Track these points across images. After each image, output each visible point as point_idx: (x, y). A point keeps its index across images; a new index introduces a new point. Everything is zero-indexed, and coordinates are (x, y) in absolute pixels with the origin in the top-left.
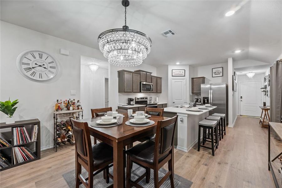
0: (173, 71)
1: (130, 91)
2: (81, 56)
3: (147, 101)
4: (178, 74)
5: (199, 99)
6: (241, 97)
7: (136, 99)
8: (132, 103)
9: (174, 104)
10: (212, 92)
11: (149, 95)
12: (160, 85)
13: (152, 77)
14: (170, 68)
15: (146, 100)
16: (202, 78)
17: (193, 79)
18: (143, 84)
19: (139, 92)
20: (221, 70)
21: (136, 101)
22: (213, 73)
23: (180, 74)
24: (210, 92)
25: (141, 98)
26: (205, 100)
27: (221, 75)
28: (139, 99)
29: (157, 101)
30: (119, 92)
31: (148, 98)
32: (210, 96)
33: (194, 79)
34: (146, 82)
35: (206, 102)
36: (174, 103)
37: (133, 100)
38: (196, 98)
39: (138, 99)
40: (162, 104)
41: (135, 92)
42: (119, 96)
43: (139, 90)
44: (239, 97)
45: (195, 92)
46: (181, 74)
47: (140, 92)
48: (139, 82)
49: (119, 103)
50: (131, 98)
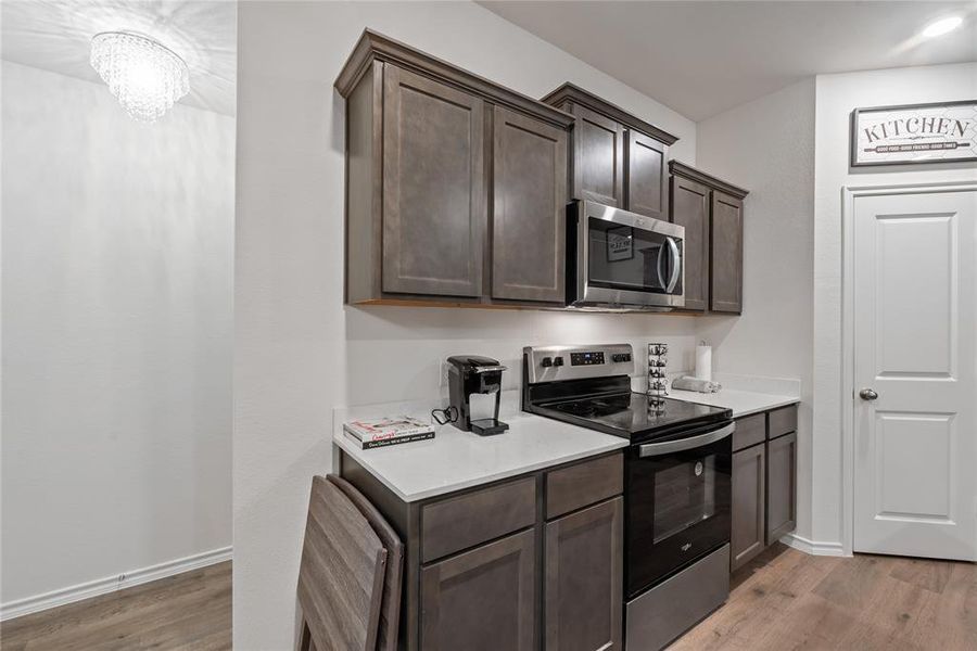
0: (864, 121)
1: (462, 285)
3: (626, 379)
4: (913, 148)
7: (533, 365)
8: (481, 405)
9: (871, 406)
11: (644, 330)
12: (732, 247)
13: (678, 181)
14: (833, 104)
15: (619, 370)
18: (596, 224)
19: (557, 304)
21: (534, 379)
23: (931, 147)
25: (578, 358)
28: (559, 362)
29: (705, 374)
31: (636, 356)
34: (626, 207)
36: (864, 397)
37: (494, 378)
39: (546, 362)
40: (767, 413)
42: (350, 335)
43: (557, 287)
46: (944, 147)
47: (571, 296)
48: (562, 202)
49: (354, 404)
50: (473, 363)
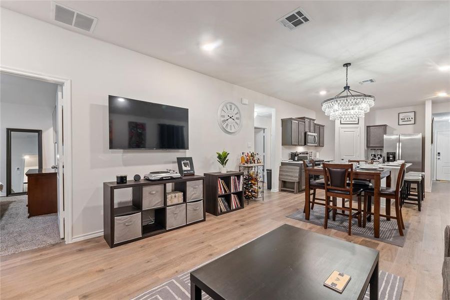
1: (296, 143)
2: (255, 105)
5: (378, 155)
6: (439, 153)
8: (296, 158)
10: (400, 145)
13: (316, 126)
15: (306, 155)
16: (383, 127)
17: (367, 127)
18: (308, 135)
20: (412, 115)
22: (400, 120)
24: (398, 145)
26: (390, 156)
27: (413, 122)
30: (282, 145)
31: (309, 153)
32: (399, 152)
33: (371, 128)
35: (391, 158)
36: (342, 160)
38: (373, 153)
39: (299, 154)
41: (294, 145)
42: (282, 149)
43: (304, 143)
44: (436, 153)
45: (371, 145)
46: (353, 121)
47: (305, 145)
48: (304, 132)
49: (282, 158)
